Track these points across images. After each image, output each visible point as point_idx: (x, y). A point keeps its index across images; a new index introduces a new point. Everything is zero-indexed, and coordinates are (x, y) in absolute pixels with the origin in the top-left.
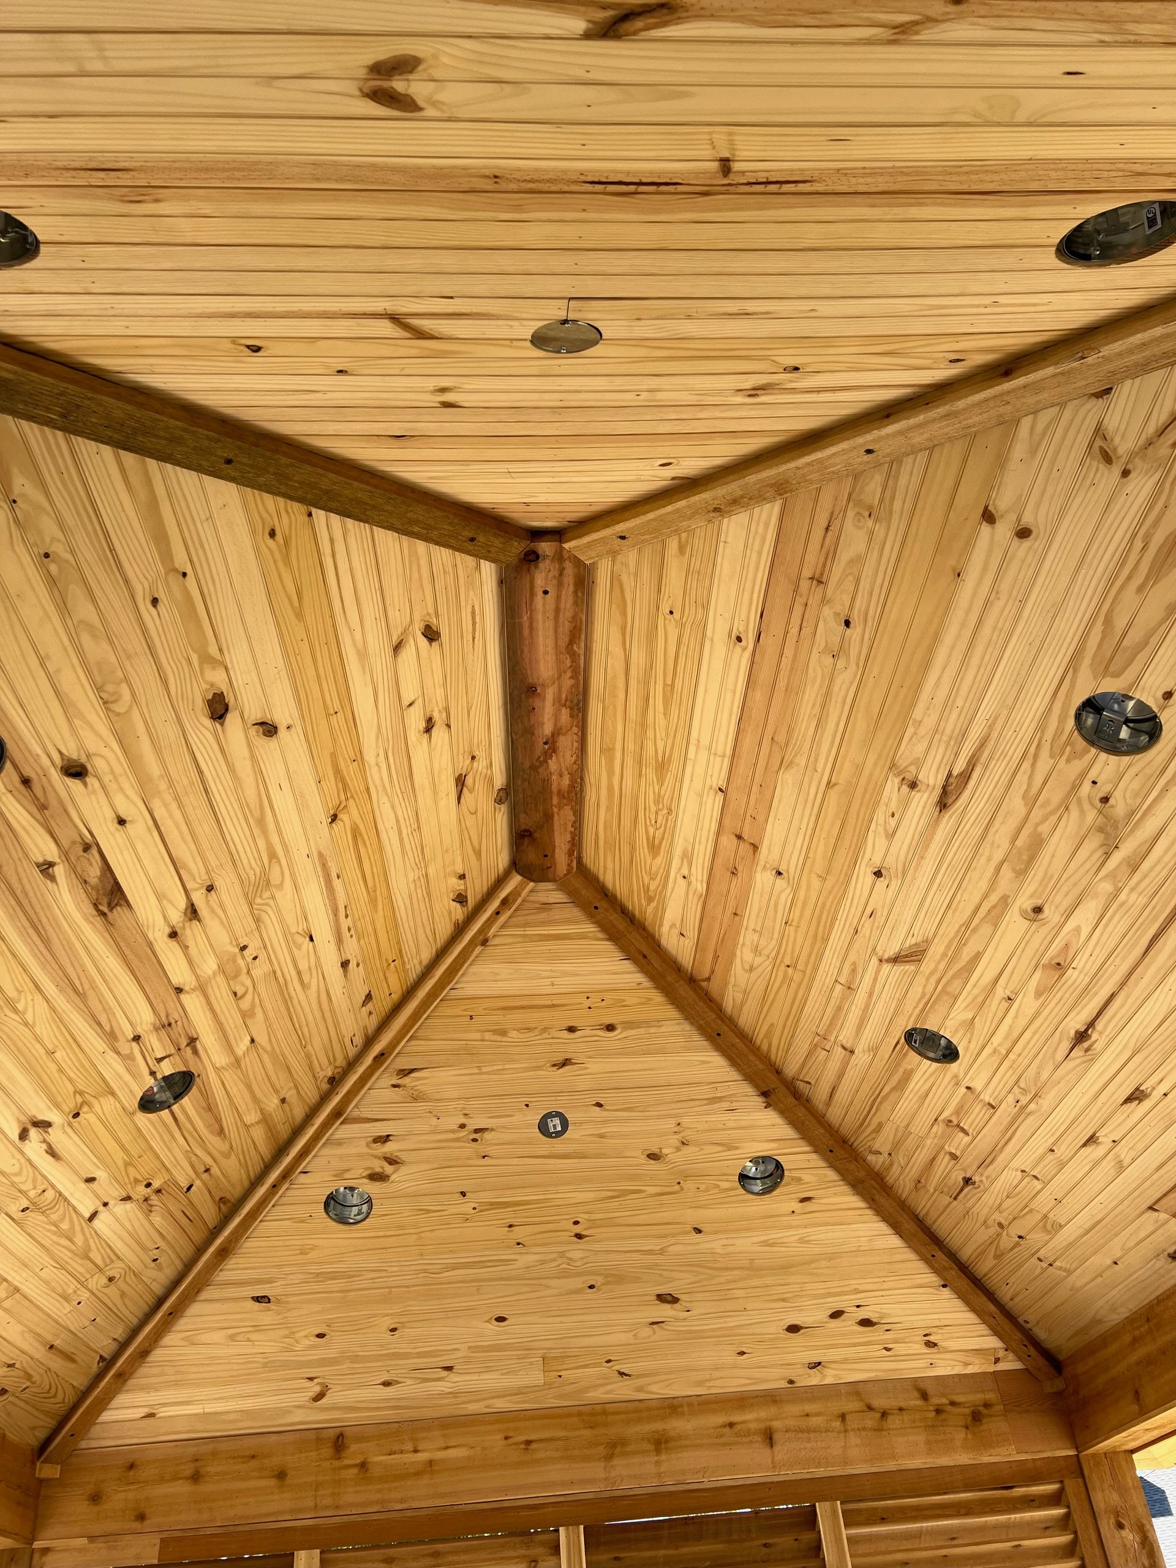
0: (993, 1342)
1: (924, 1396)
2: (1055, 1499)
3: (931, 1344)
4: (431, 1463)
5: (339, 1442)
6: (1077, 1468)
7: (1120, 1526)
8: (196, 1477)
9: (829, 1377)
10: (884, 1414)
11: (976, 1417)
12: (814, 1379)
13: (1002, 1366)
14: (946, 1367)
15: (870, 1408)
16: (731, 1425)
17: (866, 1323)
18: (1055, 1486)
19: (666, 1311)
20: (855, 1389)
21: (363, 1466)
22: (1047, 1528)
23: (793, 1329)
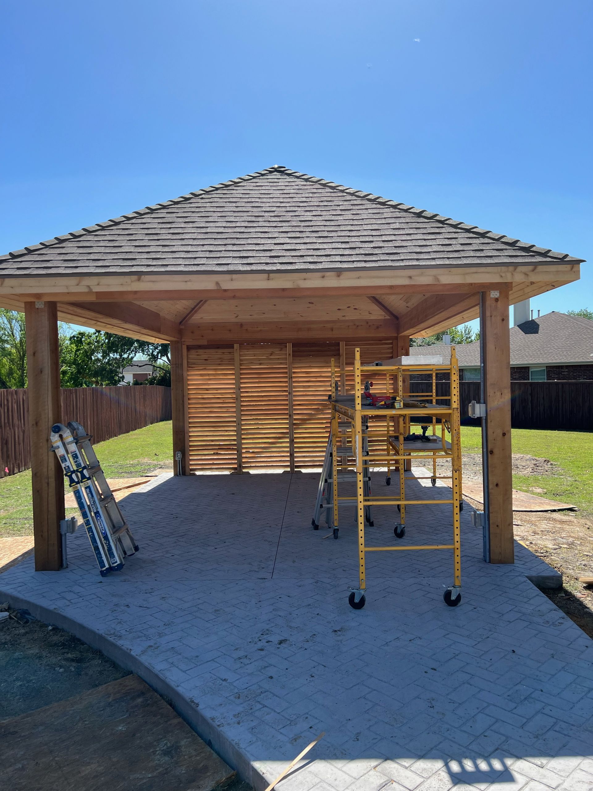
0: (384, 313)
1: (367, 323)
2: (392, 343)
3: (369, 313)
4: (261, 330)
5: (241, 325)
6: (396, 338)
7: (402, 349)
8: (212, 330)
9: (347, 318)
10: (358, 326)
11: (378, 327)
12: (344, 318)
13: (386, 318)
14: (372, 317)
15: (355, 325)
16: (324, 327)
17: (355, 309)
18: (391, 341)
19: (310, 305)
20: (352, 321)
21: (247, 330)
22: (388, 348)
23: (339, 309)
